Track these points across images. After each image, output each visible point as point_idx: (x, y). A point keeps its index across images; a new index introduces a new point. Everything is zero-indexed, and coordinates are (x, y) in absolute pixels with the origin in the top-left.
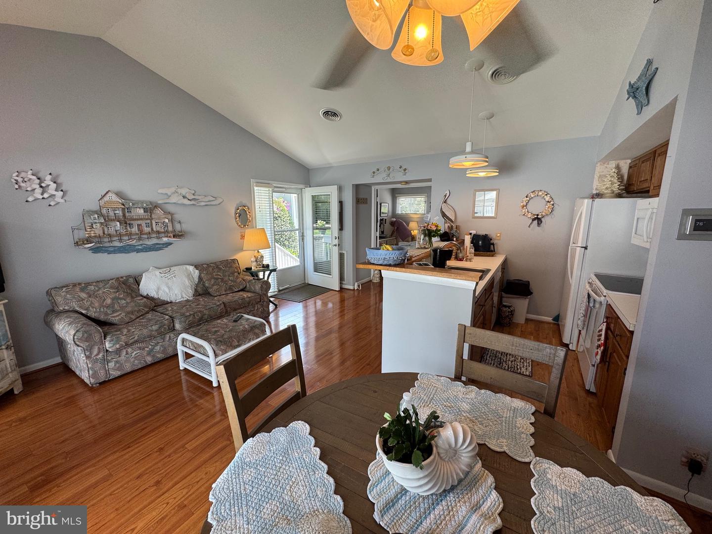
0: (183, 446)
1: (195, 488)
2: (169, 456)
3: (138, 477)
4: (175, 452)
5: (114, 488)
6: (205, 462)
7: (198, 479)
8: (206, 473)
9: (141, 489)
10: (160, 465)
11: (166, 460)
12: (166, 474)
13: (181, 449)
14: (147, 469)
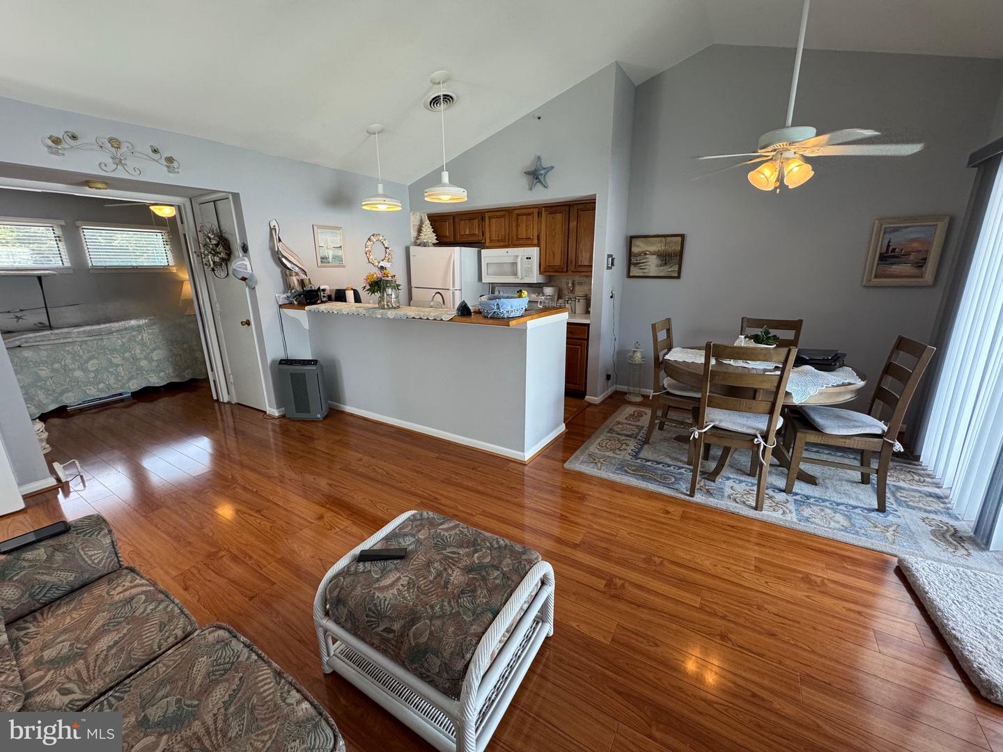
0: (701, 609)
1: (735, 567)
2: (724, 618)
3: (773, 635)
4: (714, 614)
5: (805, 654)
6: (703, 573)
7: (725, 569)
8: (715, 566)
9: (780, 620)
10: (741, 621)
11: (732, 617)
12: (745, 605)
13: (707, 609)
14: (760, 633)
